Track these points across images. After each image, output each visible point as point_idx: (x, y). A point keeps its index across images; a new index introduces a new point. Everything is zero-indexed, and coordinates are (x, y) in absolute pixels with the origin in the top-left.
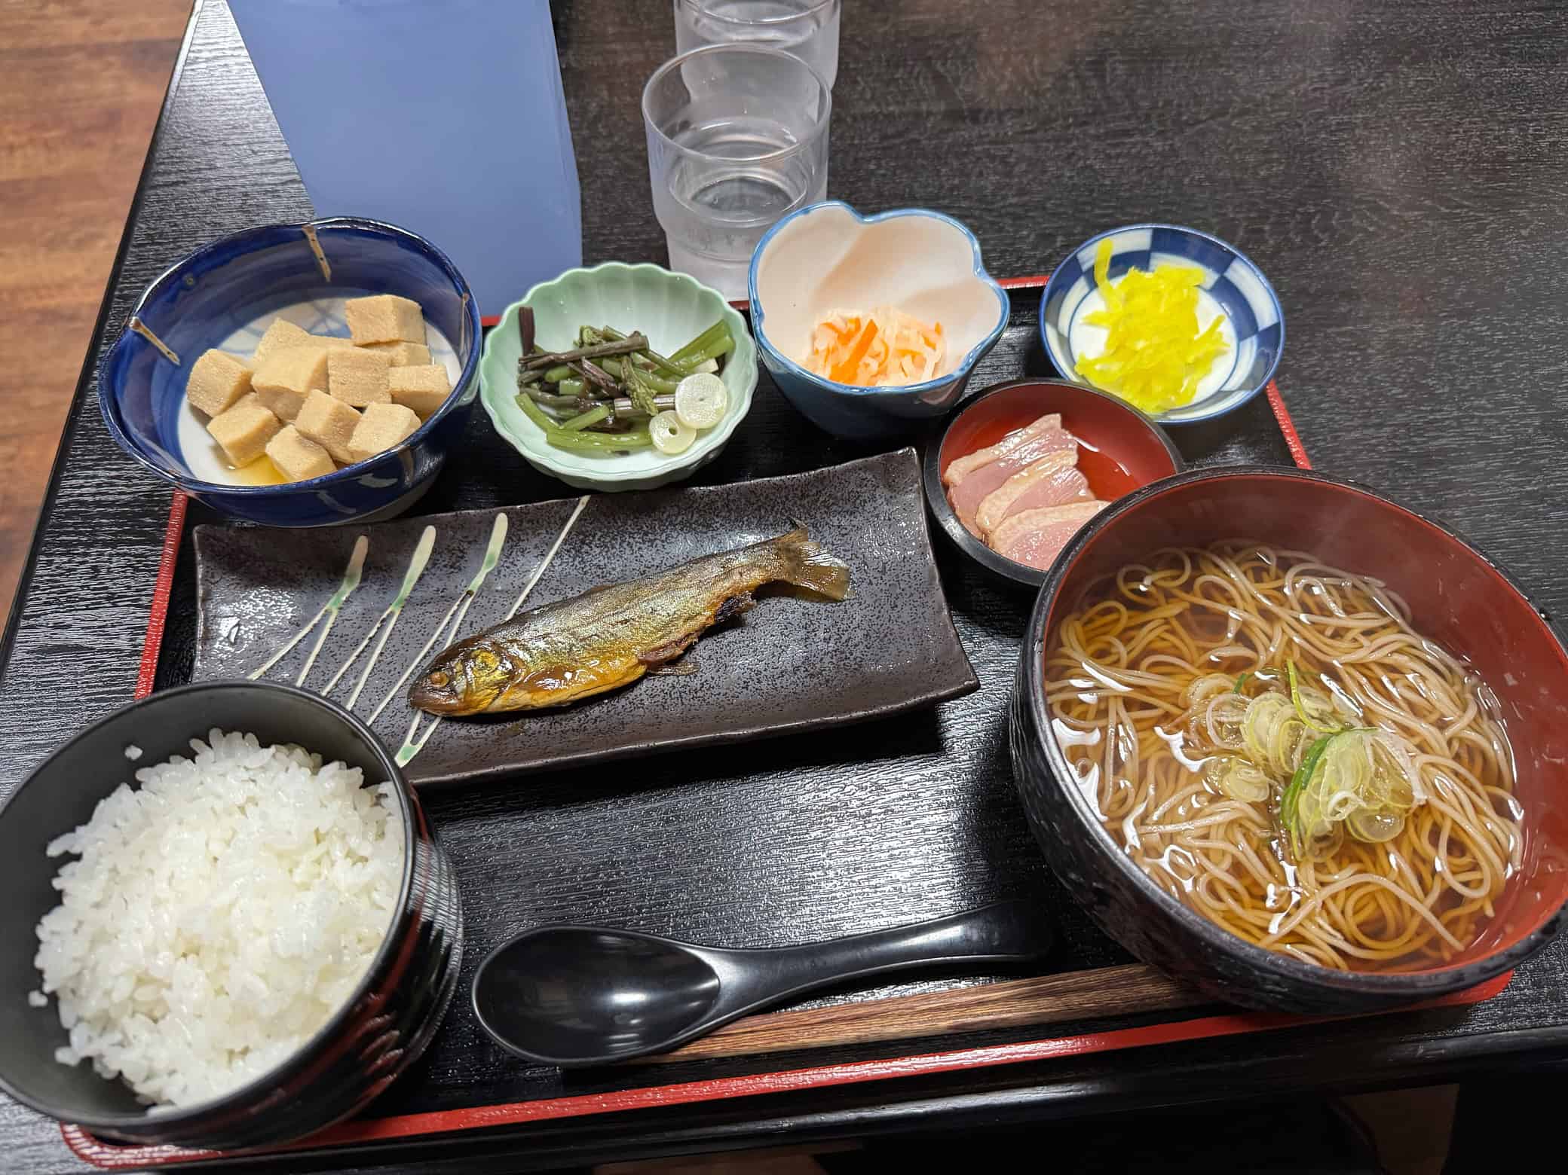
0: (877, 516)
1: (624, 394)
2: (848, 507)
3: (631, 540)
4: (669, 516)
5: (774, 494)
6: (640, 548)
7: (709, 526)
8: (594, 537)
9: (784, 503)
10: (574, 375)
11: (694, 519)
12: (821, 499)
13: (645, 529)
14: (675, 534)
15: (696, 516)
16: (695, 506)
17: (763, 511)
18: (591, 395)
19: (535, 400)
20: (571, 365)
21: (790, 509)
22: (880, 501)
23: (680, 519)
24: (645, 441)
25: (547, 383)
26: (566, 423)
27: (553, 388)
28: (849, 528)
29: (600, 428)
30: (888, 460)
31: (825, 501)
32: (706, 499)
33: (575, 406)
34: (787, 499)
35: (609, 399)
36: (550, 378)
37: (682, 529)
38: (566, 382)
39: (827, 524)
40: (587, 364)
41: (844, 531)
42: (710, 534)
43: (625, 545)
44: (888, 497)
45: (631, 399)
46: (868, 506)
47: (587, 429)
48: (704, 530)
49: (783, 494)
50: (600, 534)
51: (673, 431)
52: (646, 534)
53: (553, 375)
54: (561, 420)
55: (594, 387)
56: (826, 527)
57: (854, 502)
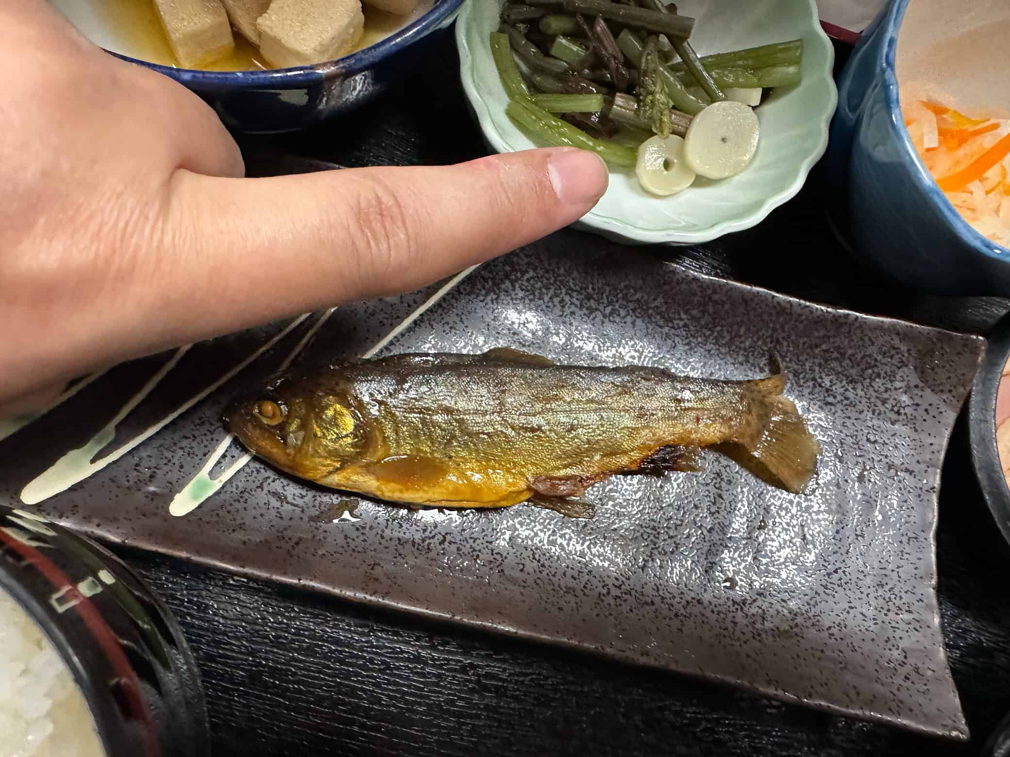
0: (884, 402)
1: (631, 89)
2: (854, 372)
3: (567, 298)
4: (626, 287)
5: (770, 314)
6: (573, 313)
7: (669, 320)
8: (523, 274)
9: (774, 330)
10: (576, 35)
11: (656, 303)
12: (824, 347)
13: (590, 290)
14: (623, 313)
15: (660, 300)
16: (667, 288)
17: (743, 330)
18: (587, 71)
19: (514, 46)
20: (581, 20)
21: (778, 341)
22: (898, 384)
23: (638, 296)
24: (627, 162)
25: (539, 31)
26: (541, 97)
27: (544, 43)
28: (839, 398)
29: (578, 121)
30: (941, 338)
31: (827, 351)
32: (683, 286)
33: (561, 77)
34: (782, 328)
35: (610, 89)
36: (548, 25)
37: (634, 310)
38: (564, 41)
39: (814, 379)
40: (601, 26)
41: (830, 399)
42: (666, 329)
43: (556, 300)
44: (912, 384)
45: (639, 101)
46: (878, 383)
47: (564, 117)
48: (661, 323)
49: (781, 320)
50: (531, 273)
51: (667, 165)
52: (589, 297)
53: (555, 23)
54: (535, 88)
55: (598, 63)
56: (811, 383)
57: (863, 370)
